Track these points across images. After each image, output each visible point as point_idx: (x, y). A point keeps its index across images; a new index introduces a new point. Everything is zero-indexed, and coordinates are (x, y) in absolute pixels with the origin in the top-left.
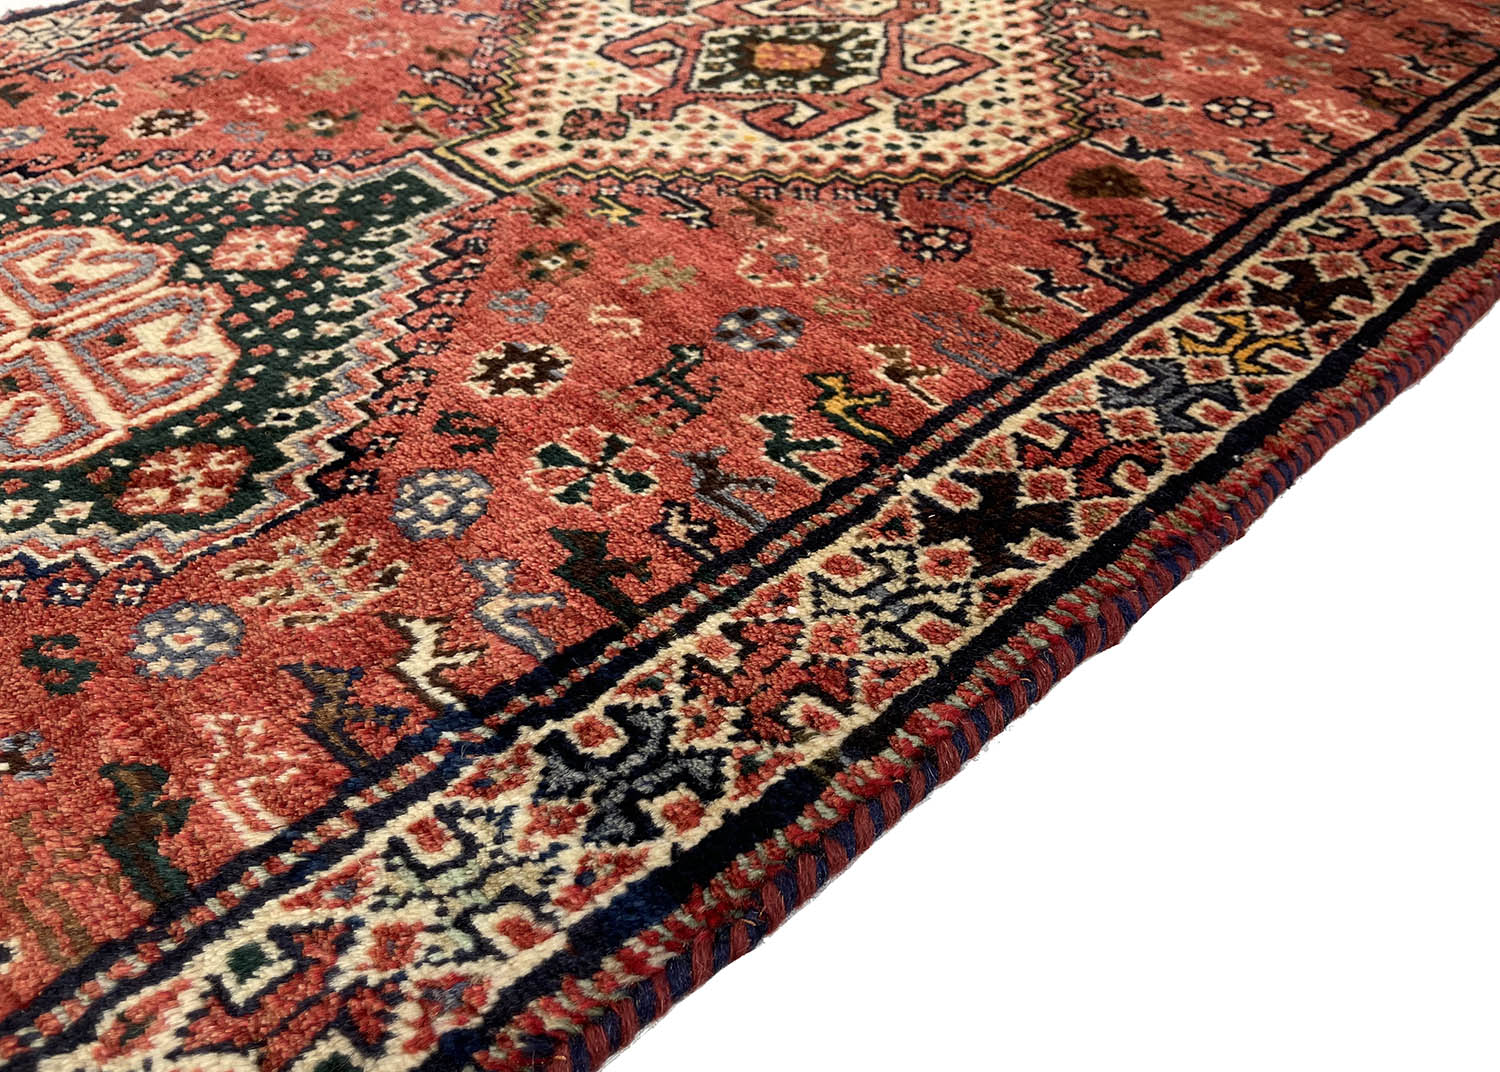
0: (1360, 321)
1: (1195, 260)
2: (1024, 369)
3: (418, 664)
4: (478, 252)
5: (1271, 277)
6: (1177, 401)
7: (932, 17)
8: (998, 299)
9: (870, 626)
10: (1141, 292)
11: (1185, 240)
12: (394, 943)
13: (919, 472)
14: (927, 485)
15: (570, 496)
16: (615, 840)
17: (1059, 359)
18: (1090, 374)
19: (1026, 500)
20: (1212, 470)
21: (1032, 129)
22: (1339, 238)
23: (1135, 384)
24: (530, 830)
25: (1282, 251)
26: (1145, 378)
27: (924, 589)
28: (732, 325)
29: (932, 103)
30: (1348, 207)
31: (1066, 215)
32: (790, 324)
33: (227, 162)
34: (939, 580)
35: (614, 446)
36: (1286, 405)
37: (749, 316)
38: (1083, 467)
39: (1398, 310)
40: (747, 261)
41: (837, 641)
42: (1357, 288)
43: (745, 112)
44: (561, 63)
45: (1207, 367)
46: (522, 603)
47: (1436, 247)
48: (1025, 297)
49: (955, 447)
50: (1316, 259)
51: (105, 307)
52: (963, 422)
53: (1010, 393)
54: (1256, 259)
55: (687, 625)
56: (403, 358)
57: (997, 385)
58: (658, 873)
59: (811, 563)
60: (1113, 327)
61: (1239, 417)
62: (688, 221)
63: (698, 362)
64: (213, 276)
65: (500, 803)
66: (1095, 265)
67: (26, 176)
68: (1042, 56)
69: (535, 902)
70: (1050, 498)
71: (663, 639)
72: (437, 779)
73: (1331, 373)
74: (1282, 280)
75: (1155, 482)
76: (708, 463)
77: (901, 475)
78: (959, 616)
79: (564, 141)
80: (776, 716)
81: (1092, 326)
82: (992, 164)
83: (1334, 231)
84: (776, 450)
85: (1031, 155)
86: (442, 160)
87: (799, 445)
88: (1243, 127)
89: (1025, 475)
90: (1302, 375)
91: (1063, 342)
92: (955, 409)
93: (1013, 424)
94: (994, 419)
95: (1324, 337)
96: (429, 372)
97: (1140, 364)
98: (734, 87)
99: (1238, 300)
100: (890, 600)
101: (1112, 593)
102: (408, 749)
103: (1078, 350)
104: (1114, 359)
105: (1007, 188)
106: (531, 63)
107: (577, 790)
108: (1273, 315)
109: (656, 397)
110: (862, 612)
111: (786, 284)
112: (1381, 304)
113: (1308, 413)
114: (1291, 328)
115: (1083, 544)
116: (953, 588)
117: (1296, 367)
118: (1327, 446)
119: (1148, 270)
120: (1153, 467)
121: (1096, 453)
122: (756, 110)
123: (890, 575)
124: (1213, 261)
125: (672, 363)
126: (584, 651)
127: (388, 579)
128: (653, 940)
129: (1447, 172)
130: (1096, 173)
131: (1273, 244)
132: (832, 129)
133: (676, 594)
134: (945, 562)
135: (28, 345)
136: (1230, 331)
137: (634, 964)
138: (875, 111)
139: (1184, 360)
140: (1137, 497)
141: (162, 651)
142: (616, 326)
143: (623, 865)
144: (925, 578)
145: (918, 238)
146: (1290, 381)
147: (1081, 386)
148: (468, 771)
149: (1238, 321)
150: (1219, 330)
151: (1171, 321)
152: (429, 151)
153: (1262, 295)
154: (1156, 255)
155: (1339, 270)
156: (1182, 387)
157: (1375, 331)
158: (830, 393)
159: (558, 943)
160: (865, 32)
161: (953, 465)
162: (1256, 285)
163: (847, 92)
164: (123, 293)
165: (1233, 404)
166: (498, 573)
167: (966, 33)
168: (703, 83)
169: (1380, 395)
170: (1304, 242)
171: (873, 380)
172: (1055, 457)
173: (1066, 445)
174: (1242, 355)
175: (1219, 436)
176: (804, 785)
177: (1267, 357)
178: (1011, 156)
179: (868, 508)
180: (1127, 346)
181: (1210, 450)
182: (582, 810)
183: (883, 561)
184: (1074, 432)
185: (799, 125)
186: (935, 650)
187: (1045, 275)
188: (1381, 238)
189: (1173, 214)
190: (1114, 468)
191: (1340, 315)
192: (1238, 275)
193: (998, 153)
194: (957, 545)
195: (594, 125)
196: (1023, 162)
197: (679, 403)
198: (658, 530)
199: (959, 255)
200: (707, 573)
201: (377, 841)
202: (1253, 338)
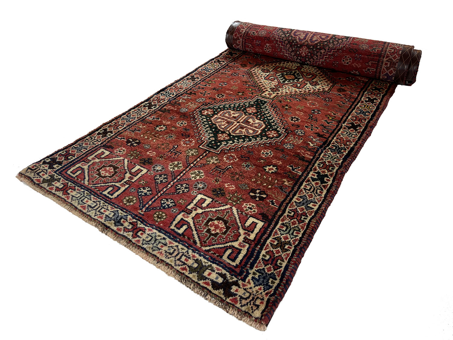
0: (378, 103)
1: (357, 98)
2: (347, 112)
3: (311, 145)
4: (277, 107)
5: (366, 99)
6: (364, 113)
7: (303, 69)
8: (339, 105)
9: (349, 137)
10: (353, 103)
11: (354, 96)
12: (329, 162)
13: (344, 123)
14: (345, 124)
15: (311, 130)
16: (341, 154)
17: (350, 111)
18: (354, 112)
19: (355, 124)
20: (371, 119)
21: (328, 84)
22: (371, 94)
23: (359, 112)
24: (333, 154)
25: (366, 96)
26: (360, 112)
27: (352, 133)
28: (313, 112)
29: (313, 82)
30: (370, 90)
31: (339, 95)
32: (319, 111)
33: (235, 100)
34: (352, 132)
35: (312, 125)
36: (375, 112)
37: (314, 110)
38: (359, 120)
39: (381, 101)
40: (308, 105)
41: (347, 138)
42: (375, 99)
43: (291, 86)
44: (262, 81)
45: (365, 109)
46: (317, 139)
47: (382, 94)
48: (342, 105)
49: (345, 121)
50: (370, 96)
51: (242, 119)
52: (345, 118)
53: (347, 115)
54: (363, 97)
55: (333, 138)
56: (281, 120)
57: (345, 114)
58: (346, 155)
59: (340, 132)
60: (353, 107)
61: (371, 114)
62: (297, 100)
63: (312, 116)
64: (250, 114)
65: (329, 153)
66: (346, 100)
67: (211, 104)
68: (322, 73)
69: (338, 158)
70: (358, 124)
71: (331, 141)
72: (322, 152)
73: (378, 108)
74: (367, 99)
75: (367, 121)
76: (323, 125)
77: (342, 124)
78: (356, 135)
79: (273, 92)
80: (346, 144)
81: (351, 107)
82: (327, 89)
83: (370, 93)
84: (329, 123)
85: (330, 88)
86: (261, 97)
87: (330, 123)
88: (352, 81)
89: (354, 122)
90: (375, 109)
91: (349, 109)
92: (343, 117)
93: (349, 117)
94: (347, 118)
95: (375, 105)
96: (285, 121)
97: (358, 110)
98: (286, 82)
99: (364, 102)
100: (349, 134)
101: (368, 131)
102: (318, 150)
103: (351, 109)
104: (355, 110)
105: (330, 92)
106: (258, 82)
107: (335, 151)
108: (368, 103)
109: (312, 120)
110: (348, 135)
111: (315, 107)
112: (379, 101)
113: (377, 113)
114: (371, 104)
115: (363, 127)
116: (354, 133)
117: (374, 108)
118: (380, 116)
119: (353, 100)
120: (366, 120)
121: (359, 119)
122: (293, 85)
123: (347, 132)
124: (359, 98)
125: (310, 117)
126: (326, 141)
127: (302, 139)
128: (349, 159)
129: (378, 84)
130: (339, 89)
131: (364, 95)
132: (304, 87)
133: (329, 137)
134: (352, 130)
135: (238, 124)
136: (365, 106)
137: (349, 160)
138: (307, 84)
139: (362, 109)
140: (366, 123)
141: (288, 148)
142: (301, 113)
143: (343, 155)
144: (351, 132)
145: (325, 99)
146: (374, 110)
147: (354, 113)
148: (324, 151)
149: (365, 104)
150: (364, 106)
151: (358, 105)
152: (258, 96)
153: (366, 101)
154: (353, 98)
155: (373, 97)
156: (364, 112)
157: (380, 103)
158: (329, 117)
159: (342, 160)
160: (296, 72)
161: (346, 122)
162: (365, 100)
163: (301, 81)
164: (242, 117)
165: (370, 113)
166: (311, 137)
167: (310, 71)
168: (283, 82)
169: (383, 110)
170: (367, 95)
171: (332, 115)
172: (356, 120)
173: (356, 119)
174: (368, 108)
175: (370, 116)
176: (352, 149)
177: (370, 108)
178: (328, 88)
179: (341, 127)
180: (356, 108)
181: (370, 118)
182: (336, 152)
183: (346, 131)
184: (356, 118)
185: (299, 87)
186: (356, 138)
187: (342, 102)
188: (375, 94)
189: (351, 93)
190: (362, 120)
191: (375, 102)
192: (362, 99)
193: (326, 88)
194: (352, 129)
195: (274, 90)
196: (330, 89)
197: (314, 120)
198: (323, 131)
199: (331, 101)
200: (331, 134)
201: (321, 156)
202: (368, 106)
